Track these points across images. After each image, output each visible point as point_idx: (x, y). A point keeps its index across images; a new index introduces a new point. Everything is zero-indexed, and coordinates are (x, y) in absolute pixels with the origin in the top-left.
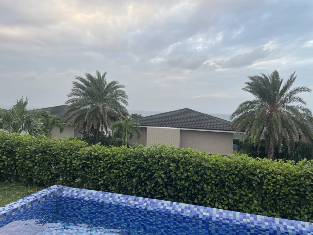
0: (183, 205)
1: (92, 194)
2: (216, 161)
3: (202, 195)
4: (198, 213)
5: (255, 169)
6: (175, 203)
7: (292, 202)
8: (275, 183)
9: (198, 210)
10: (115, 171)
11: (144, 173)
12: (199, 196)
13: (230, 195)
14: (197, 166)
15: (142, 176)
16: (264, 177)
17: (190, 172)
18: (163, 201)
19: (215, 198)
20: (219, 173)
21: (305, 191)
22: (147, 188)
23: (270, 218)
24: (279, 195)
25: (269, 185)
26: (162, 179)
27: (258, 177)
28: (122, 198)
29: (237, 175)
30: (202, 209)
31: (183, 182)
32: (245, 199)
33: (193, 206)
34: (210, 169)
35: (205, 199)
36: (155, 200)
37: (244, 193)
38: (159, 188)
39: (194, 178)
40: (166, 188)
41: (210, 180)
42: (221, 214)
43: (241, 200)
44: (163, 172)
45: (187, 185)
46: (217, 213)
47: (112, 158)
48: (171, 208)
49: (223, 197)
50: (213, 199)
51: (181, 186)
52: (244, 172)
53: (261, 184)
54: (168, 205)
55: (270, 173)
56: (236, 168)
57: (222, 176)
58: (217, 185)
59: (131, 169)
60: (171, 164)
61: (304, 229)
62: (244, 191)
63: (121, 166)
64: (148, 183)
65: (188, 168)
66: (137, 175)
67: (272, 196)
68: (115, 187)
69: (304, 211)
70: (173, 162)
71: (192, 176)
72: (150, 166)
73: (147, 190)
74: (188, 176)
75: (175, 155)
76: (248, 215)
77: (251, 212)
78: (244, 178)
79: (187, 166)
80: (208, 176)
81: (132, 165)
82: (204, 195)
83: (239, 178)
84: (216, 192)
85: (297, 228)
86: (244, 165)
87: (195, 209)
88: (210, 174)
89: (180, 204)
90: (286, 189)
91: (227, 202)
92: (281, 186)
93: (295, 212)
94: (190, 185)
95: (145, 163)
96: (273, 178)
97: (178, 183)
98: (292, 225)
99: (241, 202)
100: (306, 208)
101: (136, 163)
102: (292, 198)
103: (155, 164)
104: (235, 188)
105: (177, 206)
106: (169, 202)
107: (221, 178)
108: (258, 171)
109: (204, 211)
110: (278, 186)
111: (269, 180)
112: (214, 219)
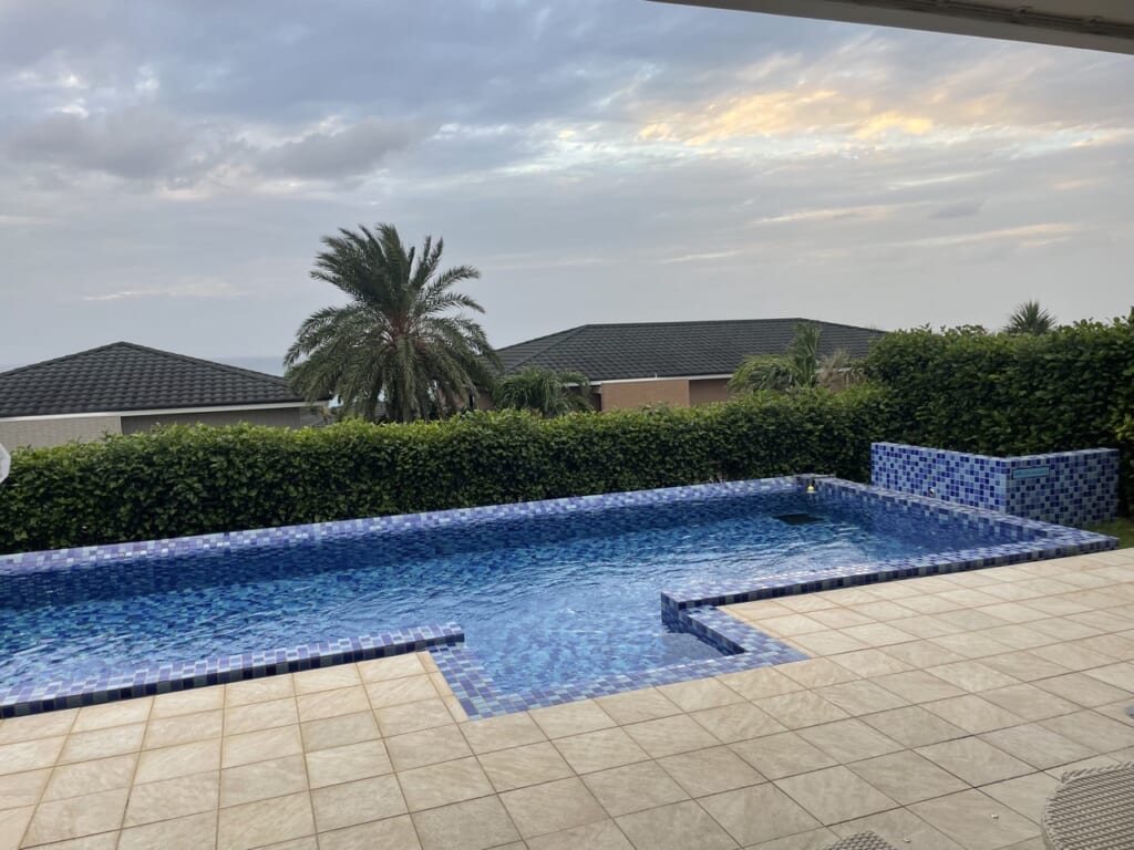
0: (253, 533)
2: (307, 439)
3: (286, 510)
4: (286, 537)
5: (381, 441)
6: (232, 534)
7: (444, 483)
8: (414, 458)
9: (286, 533)
11: (145, 491)
12: (281, 512)
13: (341, 498)
14: (271, 453)
15: (142, 498)
16: (397, 450)
17: (258, 467)
18: (206, 537)
19: (313, 508)
20: (318, 459)
21: (460, 463)
22: (157, 522)
23: (414, 515)
24: (422, 478)
25: (406, 463)
26: (196, 494)
27: (387, 453)
28: (100, 552)
29: (350, 458)
30: (291, 530)
31: (244, 491)
32: (369, 498)
33: (272, 530)
34: (298, 454)
35: (294, 514)
36: (186, 539)
37: (364, 487)
38: (188, 516)
39: (269, 477)
40: (204, 511)
41: (300, 476)
42: (329, 528)
43: (362, 502)
44: (195, 479)
45: (253, 494)
46: (323, 530)
48: (227, 544)
49: (328, 504)
50: (309, 511)
51: (240, 499)
52: (363, 449)
53: (392, 465)
54: (219, 540)
55: (405, 444)
56: (347, 444)
57: (323, 464)
58: (313, 484)
59: (113, 485)
60: (214, 459)
61: (463, 518)
62: (366, 483)
63: (79, 486)
64: (159, 510)
65: (251, 460)
66: (129, 497)
67: (413, 483)
69: (462, 495)
70: (215, 453)
71: (263, 475)
72: (160, 473)
73: (157, 527)
74: (252, 478)
75: (219, 439)
76: (377, 519)
77: (382, 515)
78: (363, 460)
79: (248, 456)
80: (296, 467)
81: (112, 477)
82: (290, 509)
83: (355, 461)
84: (314, 497)
85: (453, 519)
86: (360, 438)
87: (279, 533)
88: (300, 464)
89: (245, 532)
90: (433, 464)
91: (336, 511)
92: (425, 461)
93: (450, 500)
94: (259, 493)
95: (146, 468)
96: (411, 449)
97: (235, 494)
98: (446, 516)
99: (362, 506)
100: (466, 491)
101: (123, 472)
102: (444, 478)
103: (171, 465)
104: (348, 482)
105: (240, 537)
106: (221, 535)
107: (322, 467)
108: (386, 441)
109: (297, 532)
110: (421, 462)
111: (405, 455)
112: (318, 538)
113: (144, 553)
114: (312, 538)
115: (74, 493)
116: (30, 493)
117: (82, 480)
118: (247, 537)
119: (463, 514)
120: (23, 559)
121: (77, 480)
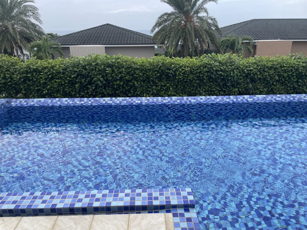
0: (120, 99)
1: (40, 101)
2: (143, 63)
3: (134, 90)
4: (132, 102)
5: (171, 65)
6: (114, 98)
7: (195, 85)
8: (184, 73)
9: (132, 100)
10: (57, 80)
11: (84, 79)
12: (132, 91)
13: (154, 87)
14: (128, 68)
15: (83, 82)
16: (177, 70)
17: (123, 73)
18: (104, 98)
19: (143, 90)
20: (145, 71)
21: (203, 77)
22: (89, 91)
23: (181, 97)
24: (186, 82)
25: (180, 75)
26: (101, 82)
27: (173, 71)
28: (69, 101)
29: (158, 72)
30: (134, 99)
31: (118, 82)
32: (165, 88)
33: (128, 98)
34: (139, 69)
35: (136, 92)
36: (97, 99)
37: (163, 84)
38: (99, 90)
39: (127, 77)
40: (105, 88)
41: (139, 78)
42: (148, 100)
43: (162, 90)
44: (101, 76)
45: (122, 83)
46: (146, 100)
47: (52, 70)
48: (111, 102)
49: (149, 89)
50: (142, 92)
51: (117, 85)
52: (163, 68)
53: (175, 75)
54: (108, 100)
55: (181, 67)
56: (157, 66)
57: (148, 74)
58: (144, 81)
59: (73, 76)
60: (107, 69)
61: (202, 101)
62: (164, 82)
63: (62, 76)
64: (89, 87)
65: (121, 70)
66: (79, 81)
67: (182, 83)
68: (60, 94)
69: (202, 90)
70: (108, 67)
71: (125, 76)
72: (89, 73)
73: (89, 93)
74: (121, 77)
75: (109, 61)
76: (166, 98)
77: (169, 96)
78: (163, 73)
79: (120, 69)
80: (137, 74)
81: (73, 73)
82: (135, 90)
83: (160, 73)
84: (144, 86)
85: (197, 101)
86: (163, 63)
87: (130, 100)
88: (139, 73)
89: (118, 98)
90: (191, 76)
91: (152, 92)
92: (188, 75)
93: (197, 92)
94: (124, 83)
95: (84, 71)
96: (183, 70)
97: (115, 83)
98: (194, 99)
99: (162, 91)
100: (204, 88)
101: (76, 72)
102: (195, 83)
103: (93, 70)
104: (157, 81)
105: (116, 100)
106: (109, 98)
107: (147, 75)
108: (173, 66)
109: (136, 100)
110: (186, 75)
111: (180, 72)
112: (144, 104)
113: (83, 102)
114: (141, 103)
115: (61, 78)
116: (47, 77)
117: (63, 73)
118: (118, 100)
119: (201, 99)
120: (44, 101)
121: (62, 73)
